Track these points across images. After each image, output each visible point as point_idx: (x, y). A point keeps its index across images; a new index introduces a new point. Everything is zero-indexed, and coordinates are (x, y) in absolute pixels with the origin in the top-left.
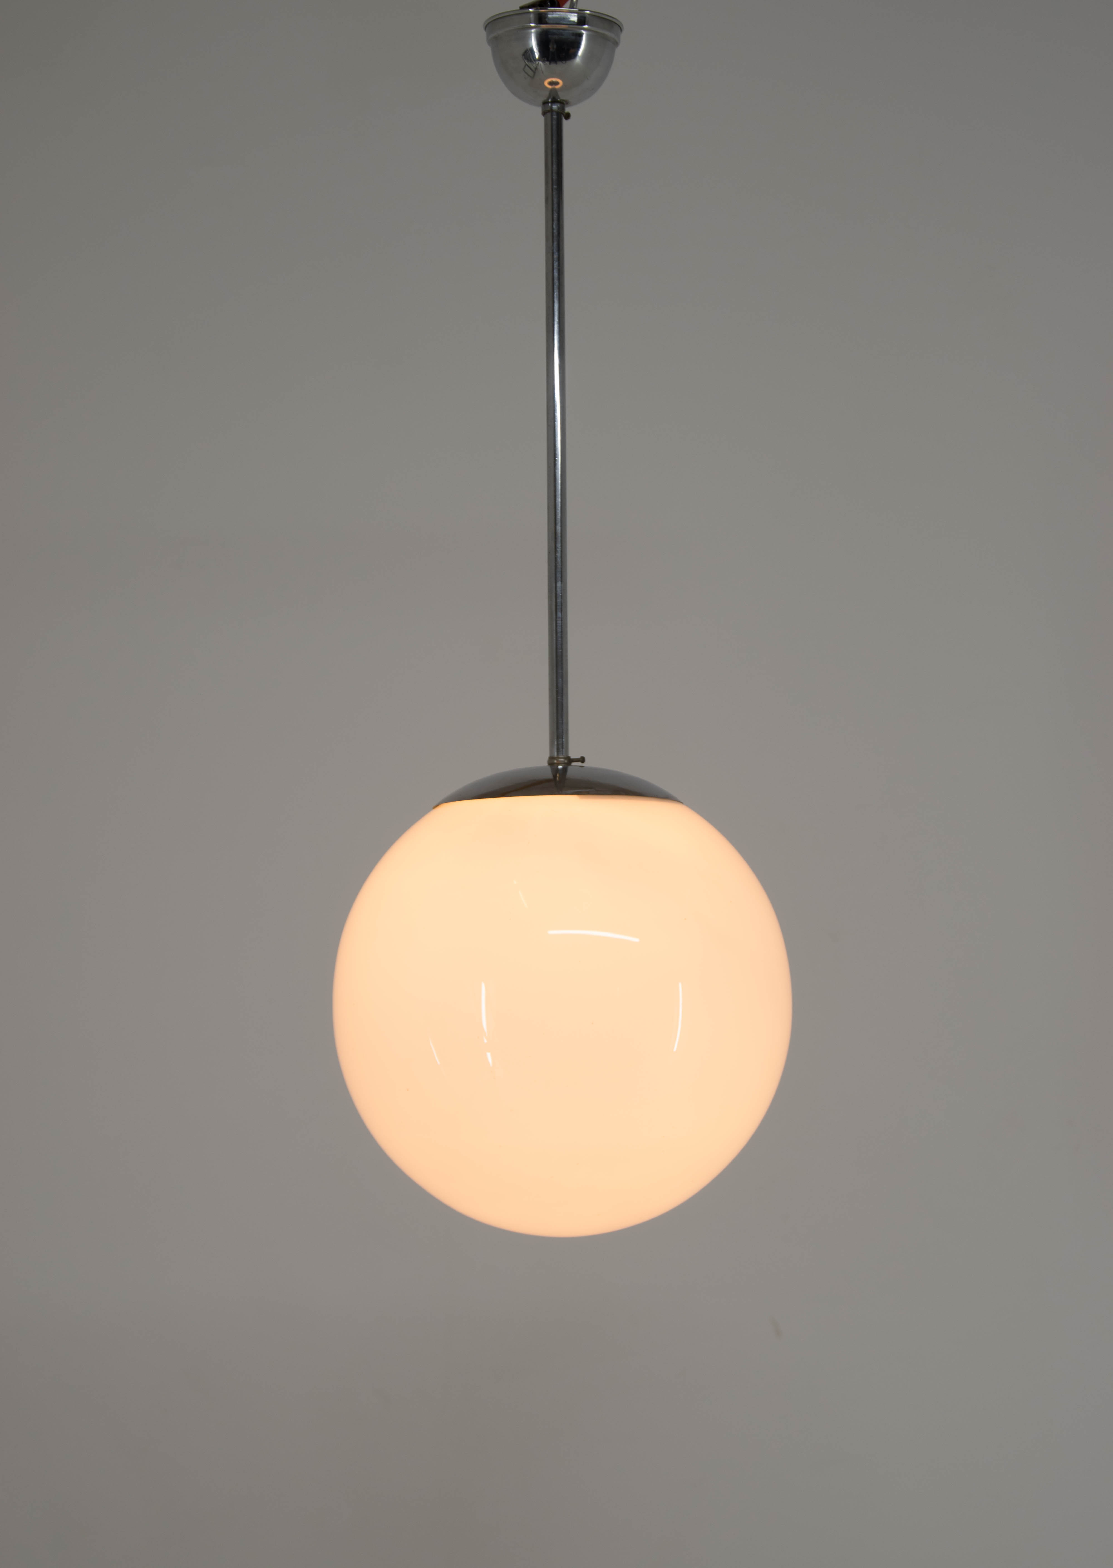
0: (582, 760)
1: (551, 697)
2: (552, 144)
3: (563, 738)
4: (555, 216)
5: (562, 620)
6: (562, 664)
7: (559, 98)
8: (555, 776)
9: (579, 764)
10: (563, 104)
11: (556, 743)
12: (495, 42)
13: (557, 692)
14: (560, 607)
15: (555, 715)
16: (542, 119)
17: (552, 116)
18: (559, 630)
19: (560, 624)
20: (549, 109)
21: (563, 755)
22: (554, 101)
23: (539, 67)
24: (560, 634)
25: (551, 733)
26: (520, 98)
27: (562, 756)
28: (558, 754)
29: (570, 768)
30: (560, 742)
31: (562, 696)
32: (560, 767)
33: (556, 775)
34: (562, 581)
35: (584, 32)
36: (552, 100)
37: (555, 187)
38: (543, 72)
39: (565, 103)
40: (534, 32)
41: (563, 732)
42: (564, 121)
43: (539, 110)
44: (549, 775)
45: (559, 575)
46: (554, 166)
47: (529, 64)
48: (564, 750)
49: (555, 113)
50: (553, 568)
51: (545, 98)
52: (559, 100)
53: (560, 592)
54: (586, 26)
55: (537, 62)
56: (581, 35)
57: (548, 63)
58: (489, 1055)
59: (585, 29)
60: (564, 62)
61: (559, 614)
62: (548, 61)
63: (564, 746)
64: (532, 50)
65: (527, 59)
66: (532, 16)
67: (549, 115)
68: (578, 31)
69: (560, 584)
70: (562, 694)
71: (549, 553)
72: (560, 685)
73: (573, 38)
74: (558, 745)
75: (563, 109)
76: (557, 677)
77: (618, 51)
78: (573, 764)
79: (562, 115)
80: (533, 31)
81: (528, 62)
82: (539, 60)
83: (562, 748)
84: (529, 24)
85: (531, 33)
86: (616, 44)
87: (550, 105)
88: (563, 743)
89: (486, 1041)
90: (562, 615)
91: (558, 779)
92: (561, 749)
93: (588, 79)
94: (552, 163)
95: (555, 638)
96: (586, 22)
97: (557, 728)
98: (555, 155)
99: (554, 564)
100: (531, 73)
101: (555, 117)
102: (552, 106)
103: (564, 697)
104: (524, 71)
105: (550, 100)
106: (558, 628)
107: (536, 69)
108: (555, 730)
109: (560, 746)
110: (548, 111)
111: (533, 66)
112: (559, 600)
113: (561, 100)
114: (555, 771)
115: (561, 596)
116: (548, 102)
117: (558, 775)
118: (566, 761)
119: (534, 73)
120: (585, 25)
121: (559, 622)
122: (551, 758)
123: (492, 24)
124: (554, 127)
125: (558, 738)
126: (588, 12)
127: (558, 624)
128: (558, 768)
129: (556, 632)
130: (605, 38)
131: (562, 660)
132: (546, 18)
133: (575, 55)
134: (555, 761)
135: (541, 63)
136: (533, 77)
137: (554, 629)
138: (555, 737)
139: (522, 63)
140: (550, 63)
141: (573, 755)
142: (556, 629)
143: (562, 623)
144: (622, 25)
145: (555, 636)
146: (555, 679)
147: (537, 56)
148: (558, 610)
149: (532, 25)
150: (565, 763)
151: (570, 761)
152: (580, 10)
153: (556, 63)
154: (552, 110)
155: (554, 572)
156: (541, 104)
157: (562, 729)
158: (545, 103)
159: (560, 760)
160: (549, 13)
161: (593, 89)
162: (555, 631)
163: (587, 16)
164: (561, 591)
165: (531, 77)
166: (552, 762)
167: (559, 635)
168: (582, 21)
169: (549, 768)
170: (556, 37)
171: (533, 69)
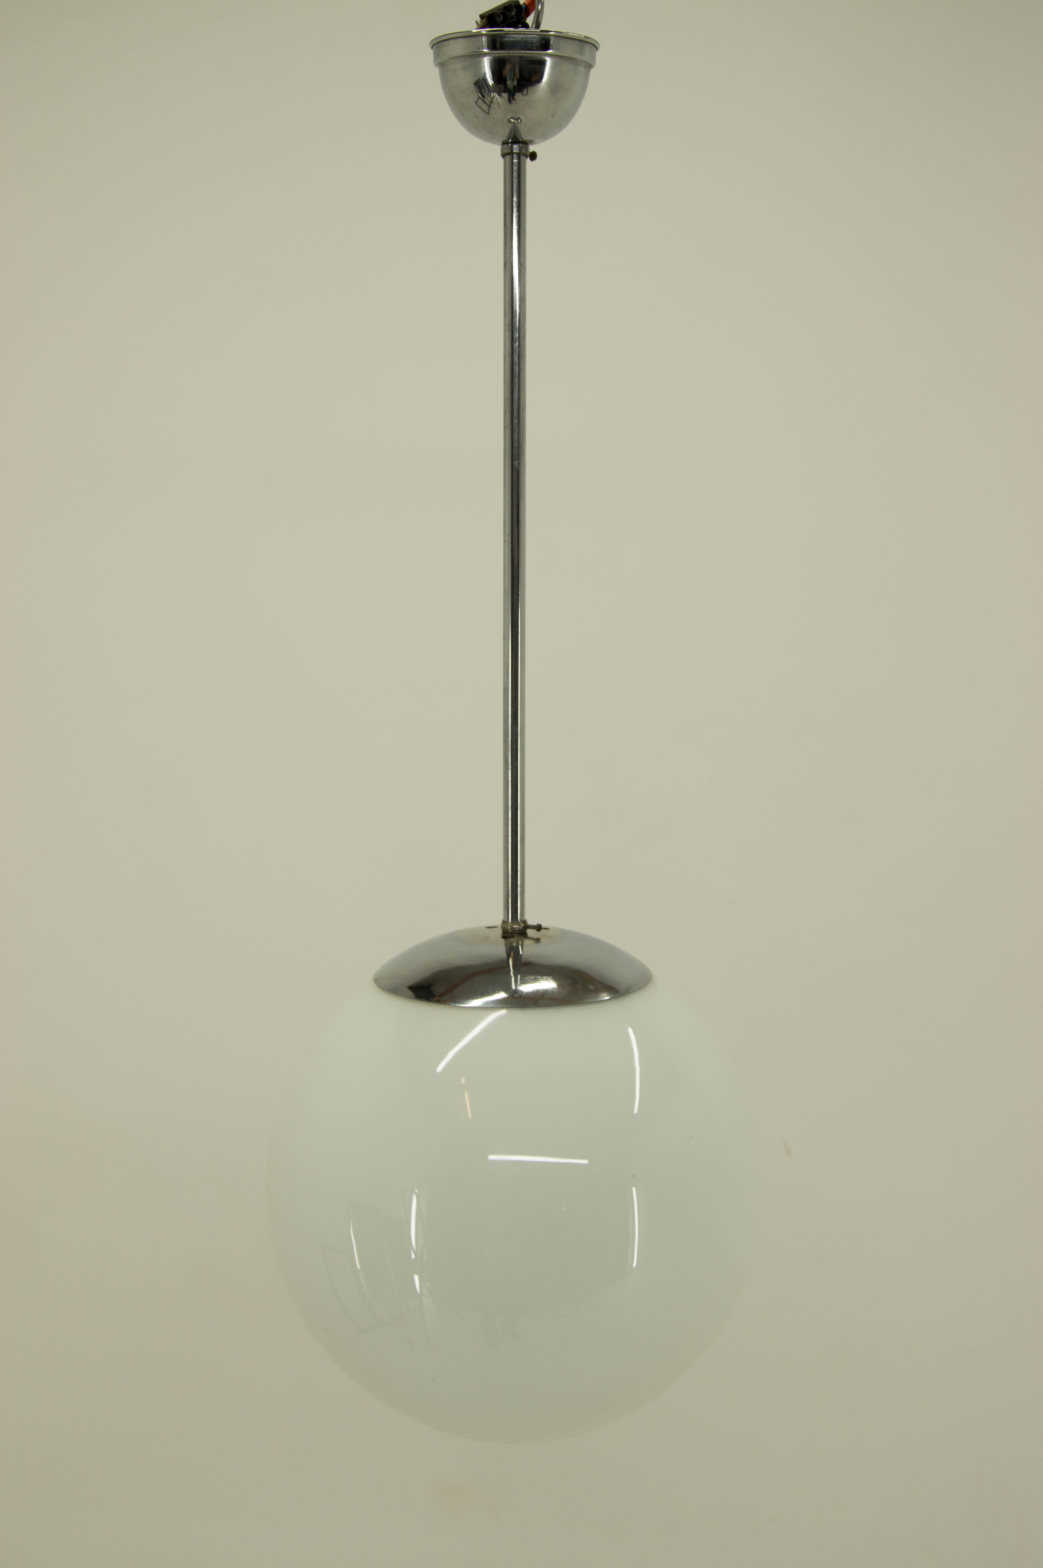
3: (517, 902)
6: (517, 817)
12: (442, 63)
17: (512, 157)
20: (508, 149)
22: (515, 141)
23: (495, 101)
28: (512, 921)
30: (516, 906)
31: (517, 855)
35: (548, 58)
36: (512, 140)
38: (500, 107)
39: (528, 142)
40: (488, 59)
41: (517, 894)
42: (528, 160)
43: (496, 149)
44: (503, 953)
47: (483, 92)
49: (515, 154)
51: (505, 139)
52: (519, 139)
54: (550, 51)
55: (491, 92)
56: (542, 63)
59: (550, 55)
60: (525, 93)
62: (505, 91)
64: (485, 78)
66: (484, 39)
67: (509, 157)
68: (541, 56)
73: (536, 63)
75: (526, 149)
79: (526, 156)
80: (486, 57)
81: (481, 89)
82: (493, 89)
83: (517, 913)
84: (480, 51)
85: (484, 59)
86: (589, 66)
87: (510, 144)
88: (518, 908)
92: (516, 916)
93: (555, 112)
96: (550, 48)
97: (512, 889)
100: (486, 105)
101: (517, 158)
102: (513, 145)
104: (478, 101)
105: (510, 141)
107: (491, 102)
108: (510, 891)
109: (515, 911)
110: (508, 154)
111: (488, 99)
113: (522, 139)
116: (508, 143)
119: (489, 106)
120: (549, 50)
121: (514, 771)
123: (438, 44)
124: (516, 168)
126: (552, 33)
130: (575, 61)
131: (517, 813)
132: (501, 42)
133: (538, 82)
134: (510, 930)
135: (496, 92)
136: (488, 113)
139: (476, 95)
140: (507, 93)
144: (599, 43)
147: (491, 84)
149: (485, 51)
153: (514, 94)
154: (512, 151)
156: (500, 144)
158: (505, 143)
159: (515, 928)
163: (552, 38)
165: (486, 112)
168: (545, 43)
171: (489, 103)
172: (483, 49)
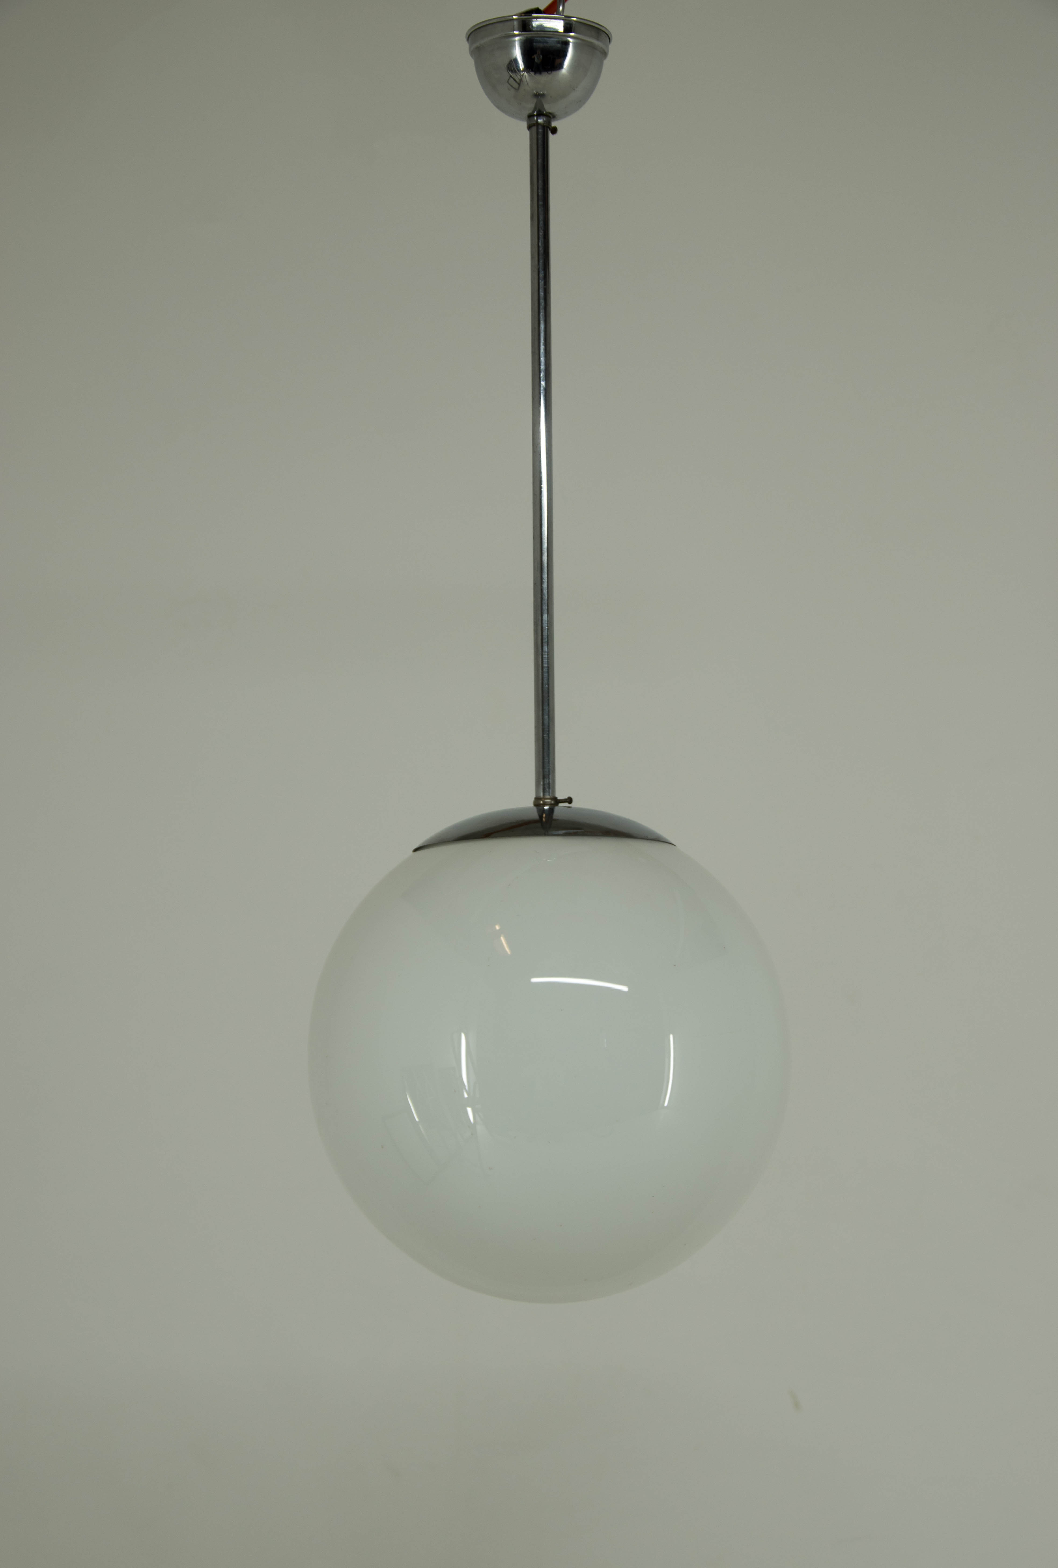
0: (570, 800)
1: (537, 734)
2: (538, 159)
3: (549, 778)
4: (541, 234)
5: (548, 655)
6: (548, 700)
7: (545, 111)
8: (541, 817)
9: (566, 804)
10: (550, 117)
11: (542, 783)
12: (477, 53)
13: (543, 730)
14: (546, 640)
15: (541, 753)
16: (527, 133)
17: (537, 129)
18: (545, 665)
19: (547, 659)
20: (534, 122)
21: (549, 795)
22: (540, 114)
23: (524, 79)
24: (547, 669)
25: (537, 772)
26: (503, 111)
27: (549, 797)
28: (544, 795)
29: (556, 809)
30: (547, 782)
31: (548, 734)
32: (546, 808)
33: (543, 815)
34: (548, 614)
35: (570, 40)
36: (538, 113)
37: (541, 203)
38: (528, 84)
39: (551, 116)
40: (519, 40)
41: (549, 771)
42: (550, 135)
43: (524, 124)
44: (535, 815)
45: (545, 607)
46: (540, 182)
47: (513, 75)
48: (550, 790)
49: (540, 127)
50: (539, 600)
51: (530, 112)
52: (545, 112)
53: (546, 625)
54: (572, 34)
55: (522, 73)
56: (567, 44)
57: (532, 73)
58: (469, 1110)
59: (571, 37)
60: (550, 72)
61: (546, 648)
62: (532, 71)
63: (551, 786)
64: (516, 60)
65: (512, 71)
66: (516, 23)
67: (534, 128)
68: (564, 39)
69: (546, 617)
70: (549, 731)
71: (535, 584)
72: (546, 722)
73: (559, 45)
74: (544, 784)
75: (549, 123)
76: (543, 715)
77: (607, 62)
78: (560, 805)
79: (548, 129)
80: (517, 39)
81: (512, 73)
82: (524, 70)
83: (549, 788)
84: (512, 32)
85: (515, 41)
86: (605, 54)
88: (549, 783)
89: (466, 1096)
90: (548, 649)
91: (544, 820)
92: (548, 790)
93: (574, 90)
94: (538, 179)
95: (541, 673)
96: (573, 30)
97: (543, 768)
98: (540, 170)
99: (540, 596)
100: (516, 85)
101: (540, 130)
102: (537, 119)
103: (551, 735)
104: (508, 83)
105: (535, 114)
106: (544, 662)
107: (521, 80)
108: (541, 770)
109: (546, 786)
110: (534, 125)
111: (517, 78)
112: (545, 633)
113: (547, 113)
114: (541, 812)
115: (548, 629)
116: (534, 116)
117: (544, 815)
118: (553, 802)
119: (519, 85)
120: (571, 32)
121: (545, 656)
122: (537, 799)
123: (475, 34)
124: (540, 141)
125: (544, 777)
126: (575, 19)
127: (544, 659)
128: (544, 808)
129: (543, 667)
130: (593, 47)
131: (548, 696)
132: (530, 25)
133: (561, 66)
134: (541, 802)
135: (525, 73)
136: (517, 90)
137: (540, 663)
138: (541, 777)
139: (506, 74)
140: (535, 74)
141: (560, 795)
142: (542, 664)
143: (548, 657)
144: (611, 35)
145: (540, 671)
146: (541, 717)
147: (521, 66)
148: (544, 644)
149: (516, 33)
150: (551, 804)
151: (557, 802)
152: (566, 17)
153: (540, 73)
154: (537, 124)
155: (540, 604)
156: (527, 117)
157: (549, 768)
158: (530, 116)
159: (546, 800)
160: (533, 20)
161: (581, 102)
162: (540, 666)
163: (574, 23)
164: (548, 624)
165: (514, 88)
166: (538, 802)
167: (545, 670)
168: (568, 28)
169: (535, 809)
170: (541, 45)
171: (518, 81)
172: (514, 30)
